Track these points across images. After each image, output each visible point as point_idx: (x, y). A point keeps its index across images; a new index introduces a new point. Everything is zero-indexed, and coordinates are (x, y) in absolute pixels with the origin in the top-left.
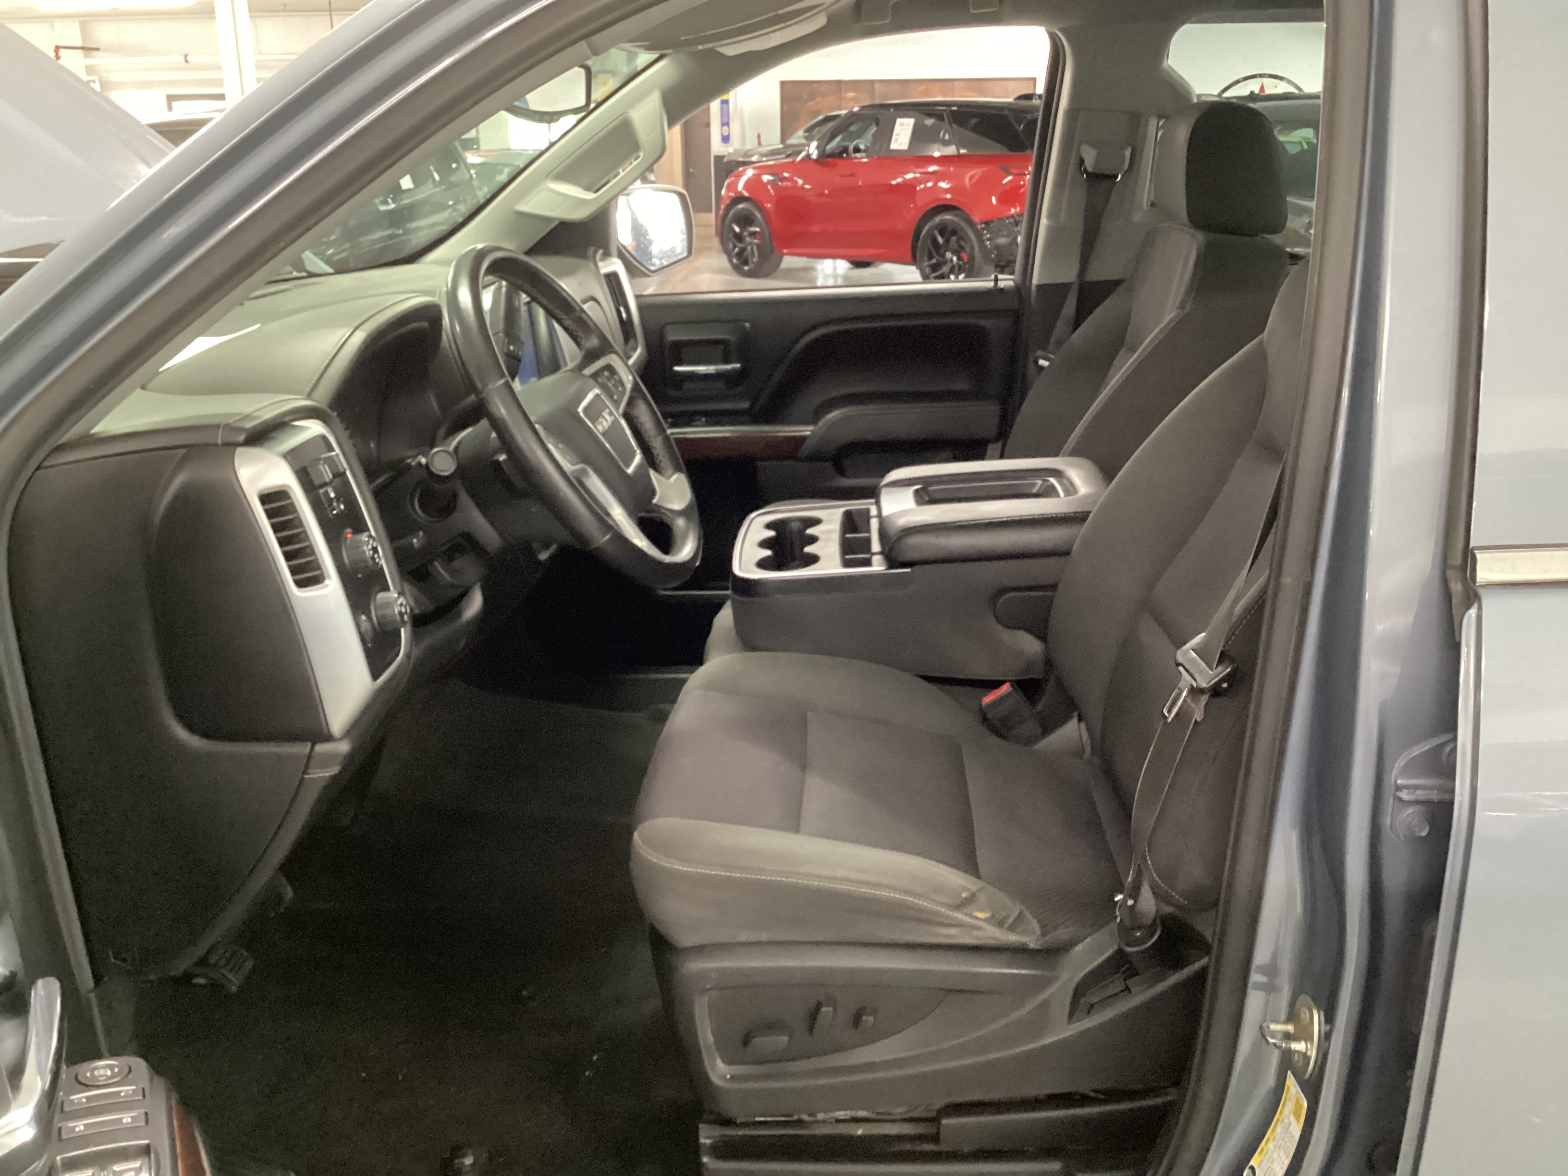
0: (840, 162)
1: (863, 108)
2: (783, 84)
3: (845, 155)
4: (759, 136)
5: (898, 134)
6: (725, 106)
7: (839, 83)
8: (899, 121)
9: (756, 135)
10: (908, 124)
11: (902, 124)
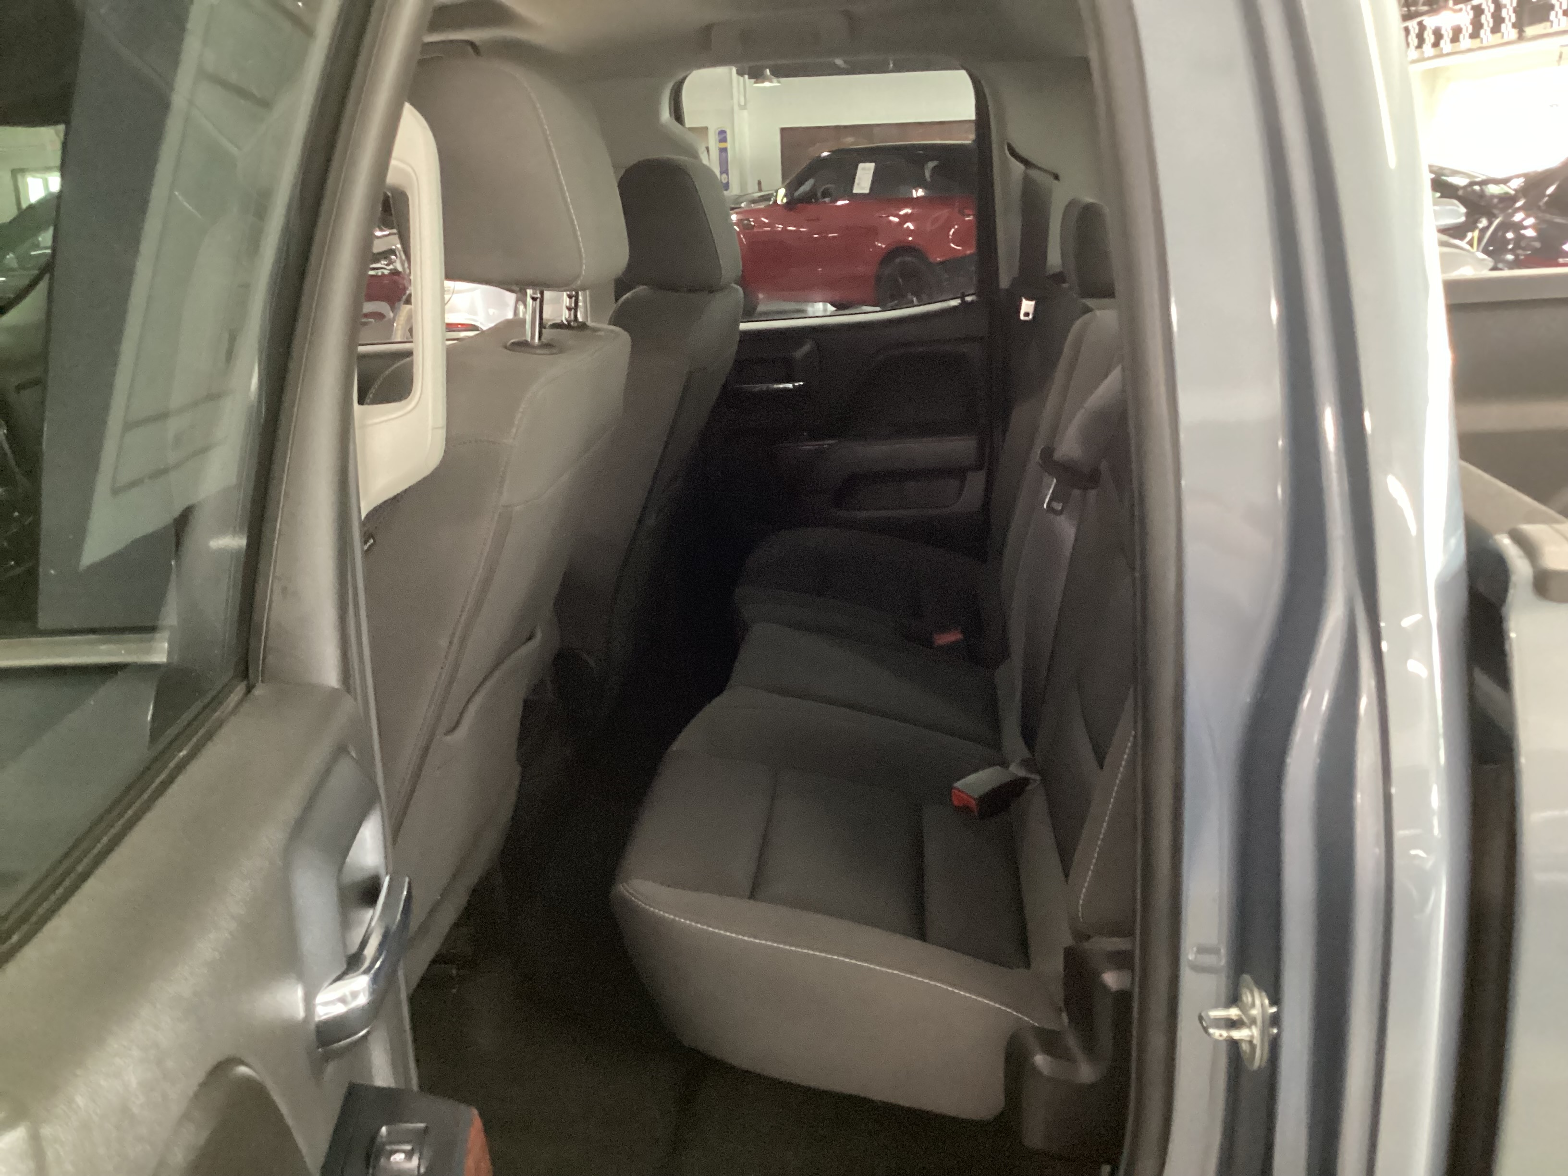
0: (810, 207)
1: (833, 152)
2: (783, 130)
3: (813, 200)
4: (759, 183)
5: (860, 179)
6: (724, 154)
7: (837, 128)
8: (861, 166)
9: (756, 182)
10: (869, 169)
11: (864, 169)
